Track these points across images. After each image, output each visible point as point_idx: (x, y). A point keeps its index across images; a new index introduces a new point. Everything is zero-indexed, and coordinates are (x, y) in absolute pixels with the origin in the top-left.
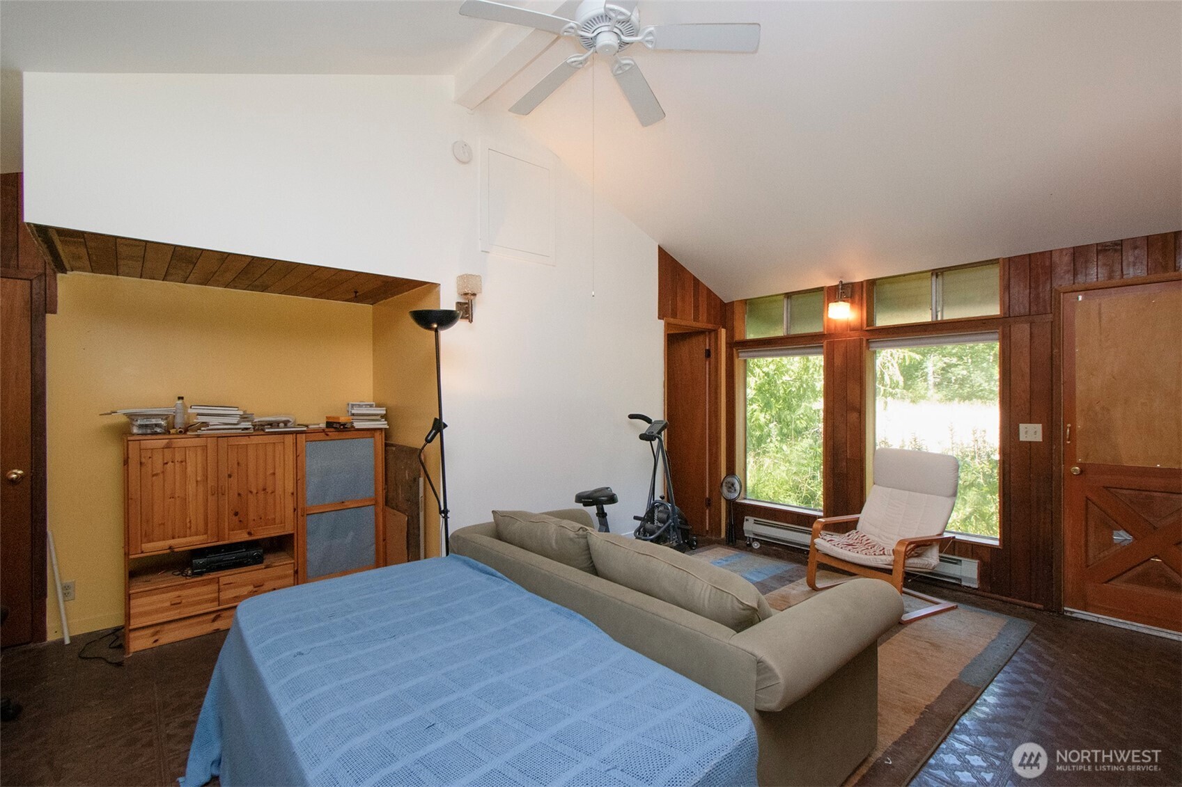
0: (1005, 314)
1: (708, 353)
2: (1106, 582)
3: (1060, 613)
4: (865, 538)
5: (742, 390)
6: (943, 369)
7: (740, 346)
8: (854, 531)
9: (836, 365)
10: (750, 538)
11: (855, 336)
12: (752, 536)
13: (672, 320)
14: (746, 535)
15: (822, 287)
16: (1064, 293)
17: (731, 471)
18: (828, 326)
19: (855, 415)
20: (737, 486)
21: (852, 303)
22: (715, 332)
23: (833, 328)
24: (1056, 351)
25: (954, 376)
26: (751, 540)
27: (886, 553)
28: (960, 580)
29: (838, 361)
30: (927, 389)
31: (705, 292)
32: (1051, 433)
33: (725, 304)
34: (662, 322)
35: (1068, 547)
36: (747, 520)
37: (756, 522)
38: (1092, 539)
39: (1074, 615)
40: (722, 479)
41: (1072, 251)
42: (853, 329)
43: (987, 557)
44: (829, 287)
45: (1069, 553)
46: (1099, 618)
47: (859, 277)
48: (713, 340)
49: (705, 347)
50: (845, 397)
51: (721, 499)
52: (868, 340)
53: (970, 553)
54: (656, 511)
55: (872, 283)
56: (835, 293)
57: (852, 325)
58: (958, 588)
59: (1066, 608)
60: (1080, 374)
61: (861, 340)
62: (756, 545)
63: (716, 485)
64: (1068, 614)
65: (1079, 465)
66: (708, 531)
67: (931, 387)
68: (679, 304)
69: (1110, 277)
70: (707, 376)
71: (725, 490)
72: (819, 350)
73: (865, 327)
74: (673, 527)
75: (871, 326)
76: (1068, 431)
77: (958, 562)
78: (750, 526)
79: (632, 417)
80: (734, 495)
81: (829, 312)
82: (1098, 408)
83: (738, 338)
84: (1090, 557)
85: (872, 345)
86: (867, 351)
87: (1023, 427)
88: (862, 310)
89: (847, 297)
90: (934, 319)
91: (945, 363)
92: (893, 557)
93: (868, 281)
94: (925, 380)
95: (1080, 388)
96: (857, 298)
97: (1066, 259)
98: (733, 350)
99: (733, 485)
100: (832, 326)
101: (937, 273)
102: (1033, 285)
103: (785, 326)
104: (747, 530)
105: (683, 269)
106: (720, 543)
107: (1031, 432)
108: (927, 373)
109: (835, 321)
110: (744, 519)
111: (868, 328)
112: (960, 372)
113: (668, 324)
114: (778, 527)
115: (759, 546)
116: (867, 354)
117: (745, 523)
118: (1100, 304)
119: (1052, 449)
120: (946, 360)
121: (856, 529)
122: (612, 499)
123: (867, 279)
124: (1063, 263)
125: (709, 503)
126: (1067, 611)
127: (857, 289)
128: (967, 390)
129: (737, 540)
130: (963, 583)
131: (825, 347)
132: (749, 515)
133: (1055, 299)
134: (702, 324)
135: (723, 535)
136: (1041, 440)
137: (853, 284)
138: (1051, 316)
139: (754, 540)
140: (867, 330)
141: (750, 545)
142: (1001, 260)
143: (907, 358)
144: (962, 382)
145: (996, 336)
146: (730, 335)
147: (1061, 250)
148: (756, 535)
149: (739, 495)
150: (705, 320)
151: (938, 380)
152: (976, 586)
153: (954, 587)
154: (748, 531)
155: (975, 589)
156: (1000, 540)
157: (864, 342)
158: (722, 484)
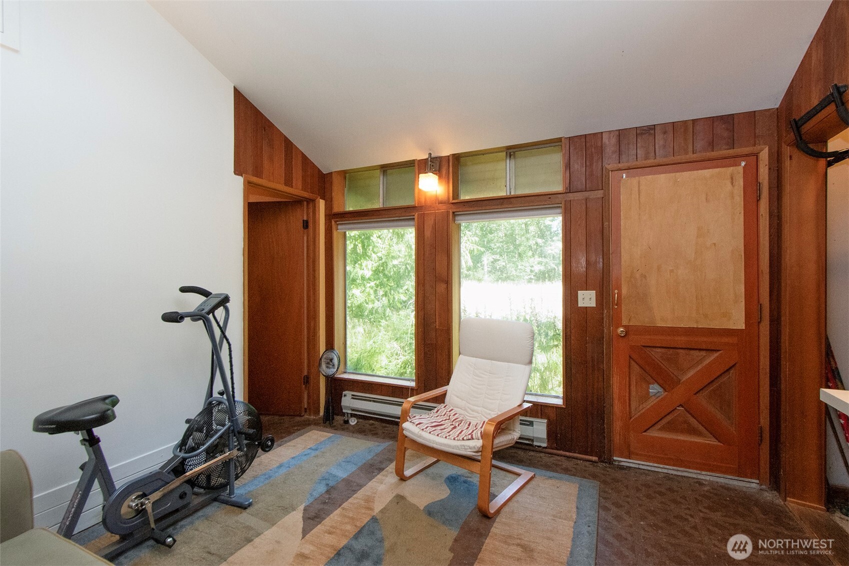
0: (567, 189)
1: (306, 225)
2: (645, 432)
3: (610, 462)
4: (452, 413)
5: (341, 264)
6: (492, 262)
7: (338, 217)
8: (443, 405)
9: (426, 238)
10: (348, 413)
11: (443, 208)
12: (350, 412)
13: (255, 179)
14: (344, 411)
15: (414, 160)
16: (612, 171)
17: (330, 346)
18: (419, 198)
19: (444, 286)
20: (336, 361)
21: (440, 177)
22: (311, 202)
23: (423, 202)
24: (606, 224)
25: (499, 265)
26: (349, 415)
27: (474, 437)
28: (533, 441)
29: (428, 233)
30: (484, 274)
31: (300, 159)
32: (601, 298)
33: (325, 174)
34: (240, 180)
35: (616, 402)
36: (345, 396)
37: (354, 397)
38: (633, 393)
39: (622, 464)
40: (321, 356)
41: (618, 133)
42: (441, 203)
43: (553, 416)
44: (420, 160)
45: (617, 408)
46: (639, 464)
47: (446, 150)
48: (311, 210)
49: (303, 217)
50: (435, 269)
51: (319, 375)
52: (454, 213)
53: (540, 415)
54: (215, 410)
55: (457, 159)
56: (425, 167)
57: (440, 198)
58: (531, 447)
59: (615, 458)
60: (625, 244)
61: (448, 212)
62: (353, 422)
63: (315, 362)
64: (616, 463)
65: (625, 327)
66: (305, 409)
67: (486, 273)
68: (266, 163)
69: (647, 158)
70: (305, 250)
71: (324, 366)
72: (411, 223)
73: (451, 201)
74: (233, 431)
75: (457, 199)
76: (616, 295)
77: (531, 424)
78: (348, 401)
79: (184, 290)
80: (331, 371)
81: (420, 183)
82: (638, 276)
83: (336, 209)
84: (632, 410)
85: (457, 218)
86: (453, 225)
87: (581, 294)
88: (448, 182)
89: (435, 171)
90: (509, 194)
91: (493, 259)
92: (481, 441)
93: (454, 155)
94: (483, 269)
95: (625, 257)
96: (444, 171)
97: (614, 140)
98: (331, 222)
99: (331, 360)
100: (423, 200)
101: (511, 151)
102: (588, 164)
103: (381, 200)
104: (344, 406)
105: (271, 125)
106: (316, 424)
107: (587, 299)
108: (484, 265)
109: (425, 193)
110: (342, 394)
111: (454, 201)
112: (501, 263)
113: (249, 182)
114: (374, 401)
115: (356, 422)
116: (453, 227)
117: (343, 398)
118: (639, 182)
119: (603, 314)
120: (493, 257)
121: (444, 403)
122: (104, 418)
123: (453, 153)
124: (610, 143)
125: (307, 380)
126: (615, 461)
127: (444, 163)
128: (505, 275)
129: (335, 417)
130: (535, 443)
131: (416, 219)
132: (347, 390)
133: (606, 176)
134: (297, 190)
135: (322, 413)
136: (595, 306)
137: (441, 158)
138: (601, 192)
139: (353, 415)
140: (452, 203)
141: (347, 422)
142: (563, 139)
143: (475, 250)
144: (502, 270)
145: (559, 210)
146: (329, 207)
147: (610, 132)
148: (353, 410)
149: (337, 370)
150: (301, 187)
151: (490, 269)
152: (545, 445)
153: (527, 447)
154: (347, 408)
155: (544, 448)
156: (563, 398)
157: (451, 214)
158: (321, 359)
